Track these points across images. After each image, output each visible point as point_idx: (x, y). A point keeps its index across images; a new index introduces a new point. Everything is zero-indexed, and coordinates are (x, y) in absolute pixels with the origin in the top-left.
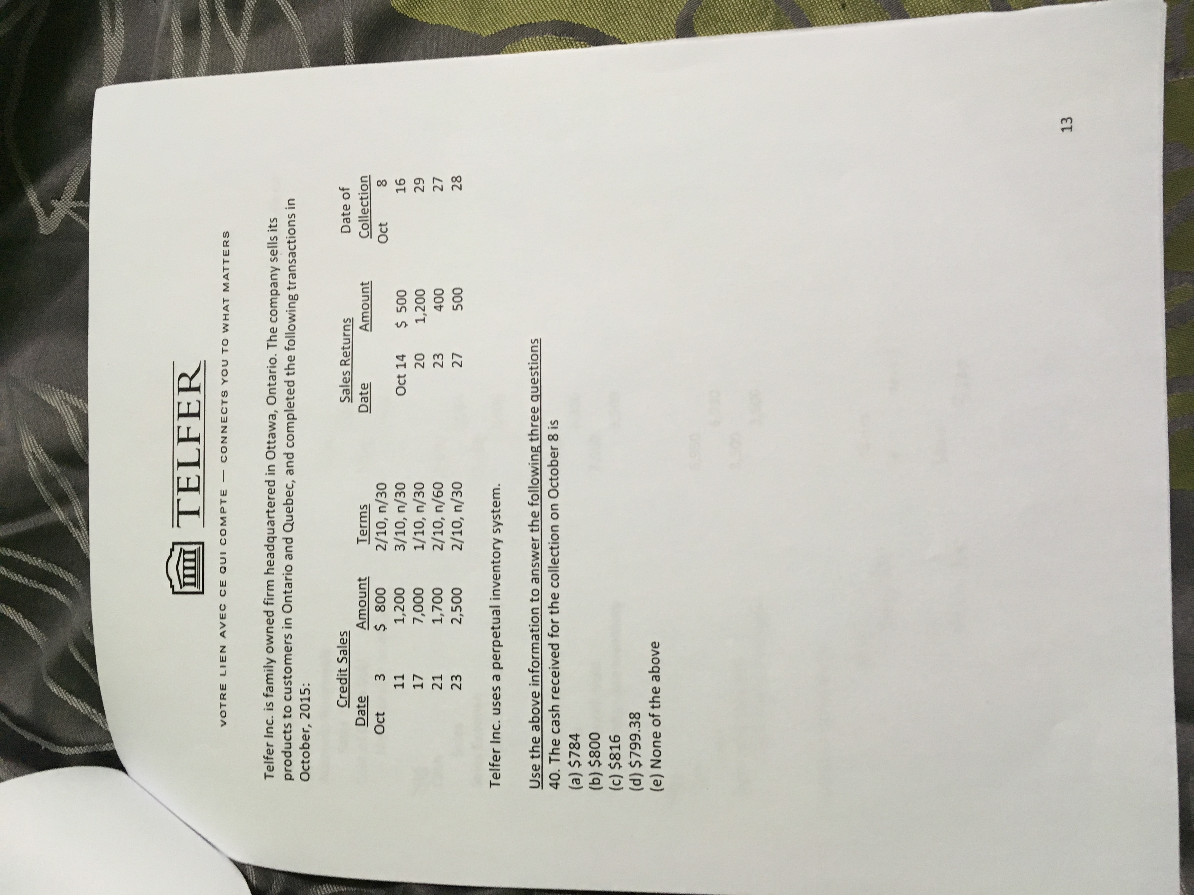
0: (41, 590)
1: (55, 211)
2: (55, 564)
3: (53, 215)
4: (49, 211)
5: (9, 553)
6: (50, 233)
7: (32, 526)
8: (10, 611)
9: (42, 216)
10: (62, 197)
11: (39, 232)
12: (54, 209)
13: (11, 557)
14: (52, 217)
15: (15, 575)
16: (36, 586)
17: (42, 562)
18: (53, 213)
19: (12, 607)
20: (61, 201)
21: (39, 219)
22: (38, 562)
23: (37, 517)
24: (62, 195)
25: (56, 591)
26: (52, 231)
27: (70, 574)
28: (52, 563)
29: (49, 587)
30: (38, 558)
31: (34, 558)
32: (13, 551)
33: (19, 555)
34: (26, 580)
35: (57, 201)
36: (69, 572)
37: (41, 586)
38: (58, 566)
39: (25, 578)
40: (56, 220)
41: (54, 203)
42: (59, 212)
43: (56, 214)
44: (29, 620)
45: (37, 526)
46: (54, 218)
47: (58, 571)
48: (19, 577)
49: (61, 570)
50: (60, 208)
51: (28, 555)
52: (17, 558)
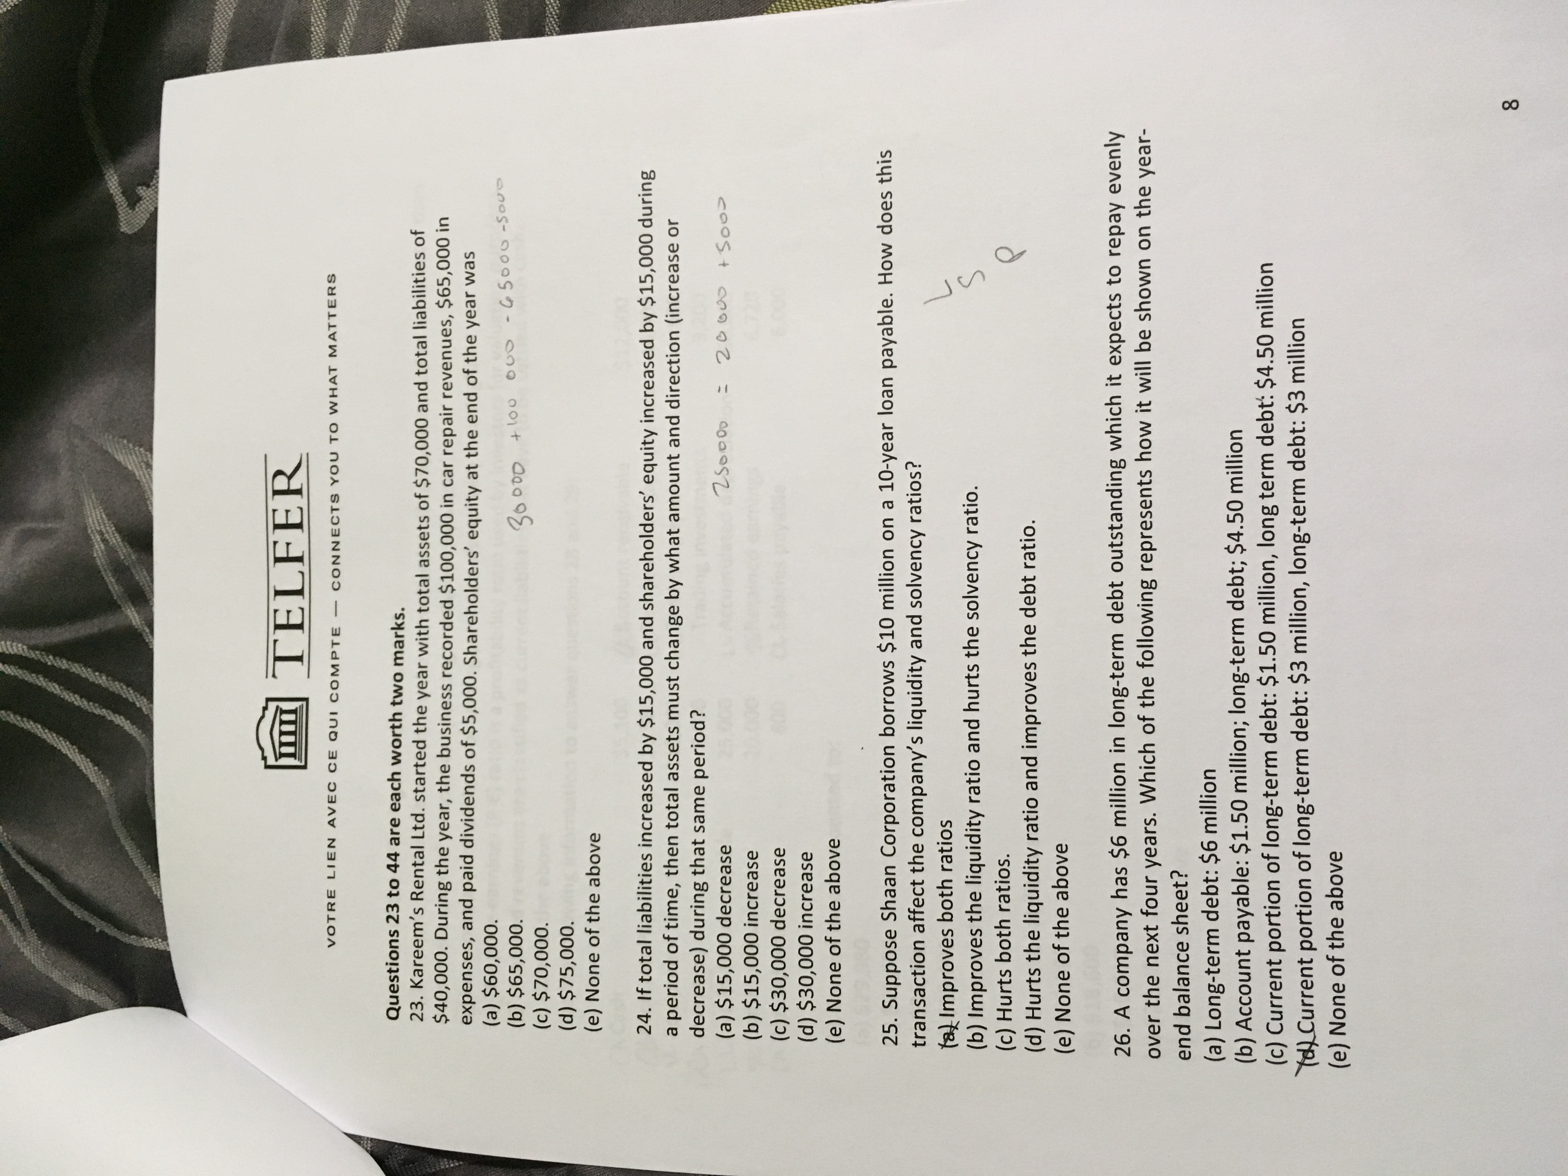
0: (104, 717)
1: (141, 202)
2: (124, 683)
3: (138, 207)
4: (133, 201)
5: (63, 664)
6: (133, 232)
7: (96, 630)
8: (63, 742)
9: (124, 208)
10: (151, 184)
11: (119, 230)
12: (140, 199)
13: (67, 670)
14: (137, 210)
15: (71, 694)
16: (97, 711)
17: (107, 680)
18: (138, 205)
19: (64, 737)
20: (150, 189)
21: (120, 212)
22: (102, 680)
23: (102, 619)
24: (152, 181)
25: (123, 720)
26: (136, 230)
27: (143, 697)
28: (120, 681)
29: (114, 713)
30: (102, 674)
31: (97, 674)
32: (70, 663)
33: (76, 669)
34: (85, 703)
35: (144, 188)
36: (141, 695)
37: (104, 712)
38: (128, 686)
39: (83, 700)
40: (142, 215)
41: (141, 191)
42: (147, 203)
43: (144, 206)
44: (87, 757)
45: (103, 631)
46: (139, 212)
47: (127, 693)
48: (75, 698)
49: (131, 692)
50: (148, 199)
51: (89, 670)
52: (74, 673)
